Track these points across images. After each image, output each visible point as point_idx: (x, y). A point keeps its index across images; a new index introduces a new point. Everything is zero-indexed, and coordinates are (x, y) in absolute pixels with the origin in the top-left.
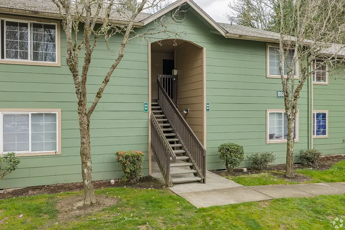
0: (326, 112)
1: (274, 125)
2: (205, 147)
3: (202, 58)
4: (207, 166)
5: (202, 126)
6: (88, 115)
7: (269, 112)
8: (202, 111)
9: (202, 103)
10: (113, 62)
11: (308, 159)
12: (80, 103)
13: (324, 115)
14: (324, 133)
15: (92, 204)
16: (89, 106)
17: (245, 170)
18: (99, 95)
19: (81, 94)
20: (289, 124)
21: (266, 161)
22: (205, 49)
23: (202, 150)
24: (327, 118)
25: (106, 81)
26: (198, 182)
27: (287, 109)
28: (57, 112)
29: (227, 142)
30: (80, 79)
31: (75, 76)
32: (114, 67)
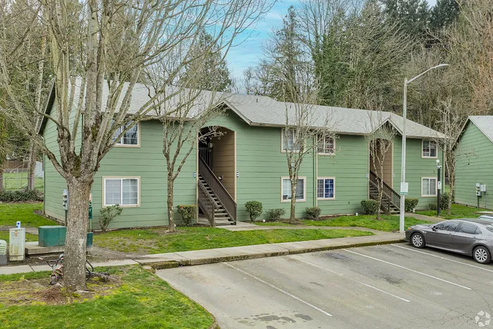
0: (334, 178)
1: (286, 188)
2: (235, 201)
3: (234, 139)
4: (237, 218)
5: (234, 188)
6: (173, 180)
7: (282, 179)
8: (234, 177)
9: (234, 172)
10: (188, 152)
11: (310, 214)
12: (170, 175)
13: (332, 181)
14: (332, 196)
15: (174, 231)
16: (174, 175)
17: (264, 221)
18: (179, 170)
19: (170, 169)
20: (292, 187)
21: (279, 214)
22: (235, 133)
23: (234, 204)
24: (334, 184)
25: (184, 162)
26: (232, 224)
27: (291, 177)
28: (138, 179)
29: (251, 201)
30: (171, 161)
31: (168, 160)
32: (188, 154)
